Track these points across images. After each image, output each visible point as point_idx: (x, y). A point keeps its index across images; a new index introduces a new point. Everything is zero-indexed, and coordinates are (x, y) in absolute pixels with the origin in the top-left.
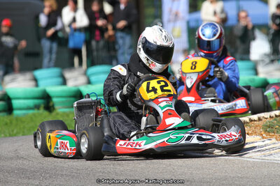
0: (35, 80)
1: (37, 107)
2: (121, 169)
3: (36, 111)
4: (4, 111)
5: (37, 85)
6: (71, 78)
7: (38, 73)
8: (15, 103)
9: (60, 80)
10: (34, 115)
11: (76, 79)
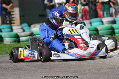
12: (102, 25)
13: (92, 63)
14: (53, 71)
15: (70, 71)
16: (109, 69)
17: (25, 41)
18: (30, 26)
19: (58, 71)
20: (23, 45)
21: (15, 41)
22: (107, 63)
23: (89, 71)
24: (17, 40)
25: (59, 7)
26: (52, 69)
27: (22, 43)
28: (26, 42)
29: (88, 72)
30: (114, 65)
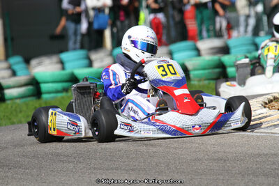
0: (62, 63)
1: (66, 90)
3: (64, 94)
4: (33, 95)
5: (63, 68)
6: (96, 60)
7: (64, 56)
8: (44, 87)
9: (86, 62)
10: (63, 98)
11: (102, 60)
12: (198, 58)
13: (175, 148)
14: (84, 167)
15: (123, 168)
17: (17, 98)
18: (27, 61)
19: (95, 168)
20: (12, 107)
23: (168, 166)
25: (96, 16)
26: (80, 162)
27: (8, 102)
28: (18, 101)
29: (166, 169)
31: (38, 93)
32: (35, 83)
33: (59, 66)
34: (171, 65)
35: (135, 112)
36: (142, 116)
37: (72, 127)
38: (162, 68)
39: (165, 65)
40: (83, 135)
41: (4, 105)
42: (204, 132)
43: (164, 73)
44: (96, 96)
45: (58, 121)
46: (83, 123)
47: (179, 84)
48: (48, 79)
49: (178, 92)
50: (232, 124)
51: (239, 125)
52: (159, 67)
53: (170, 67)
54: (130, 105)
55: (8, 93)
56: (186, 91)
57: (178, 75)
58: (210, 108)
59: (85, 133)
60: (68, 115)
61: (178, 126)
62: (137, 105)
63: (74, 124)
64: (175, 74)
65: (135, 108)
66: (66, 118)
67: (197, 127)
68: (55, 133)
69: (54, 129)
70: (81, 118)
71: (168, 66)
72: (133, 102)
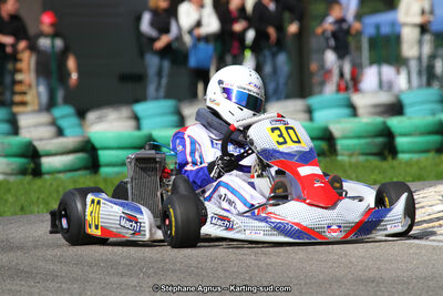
0: (136, 118)
2: (268, 262)
4: (85, 168)
5: (138, 128)
6: (190, 116)
7: (140, 108)
8: (104, 156)
9: (174, 118)
16: (362, 281)
17: (59, 172)
18: (81, 114)
20: (51, 185)
21: (23, 172)
22: (353, 260)
24: (32, 165)
27: (47, 177)
28: (61, 176)
30: (379, 269)
31: (93, 165)
32: (89, 149)
33: (132, 123)
34: (292, 128)
35: (230, 203)
36: (242, 208)
37: (128, 224)
38: (277, 132)
39: (282, 127)
40: (147, 237)
41: (38, 182)
42: (346, 236)
43: (281, 140)
44: (165, 174)
45: (104, 213)
46: (146, 217)
47: (306, 158)
48: (112, 144)
49: (304, 171)
50: (388, 227)
51: (400, 229)
52: (273, 130)
53: (290, 131)
54: (222, 191)
55: (47, 162)
56: (317, 170)
57: (303, 144)
58: (354, 198)
59: (151, 234)
60: (121, 205)
61: (304, 224)
62: (233, 191)
63: (131, 219)
64: (299, 142)
65: (230, 196)
66: (117, 210)
67: (334, 227)
68: (98, 233)
69: (97, 227)
70: (144, 209)
71: (287, 129)
72: (227, 186)
